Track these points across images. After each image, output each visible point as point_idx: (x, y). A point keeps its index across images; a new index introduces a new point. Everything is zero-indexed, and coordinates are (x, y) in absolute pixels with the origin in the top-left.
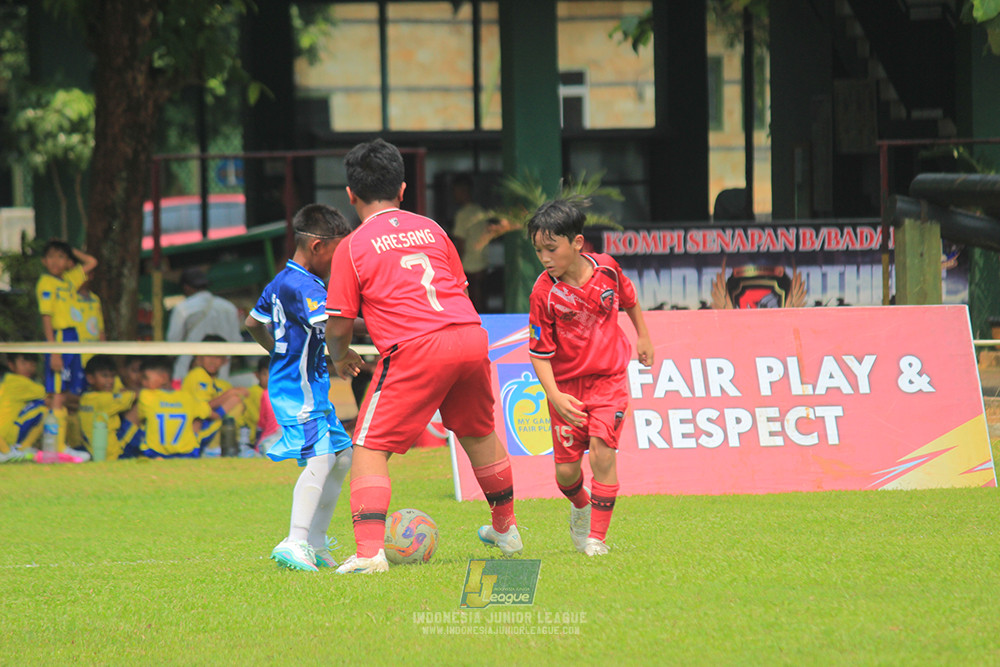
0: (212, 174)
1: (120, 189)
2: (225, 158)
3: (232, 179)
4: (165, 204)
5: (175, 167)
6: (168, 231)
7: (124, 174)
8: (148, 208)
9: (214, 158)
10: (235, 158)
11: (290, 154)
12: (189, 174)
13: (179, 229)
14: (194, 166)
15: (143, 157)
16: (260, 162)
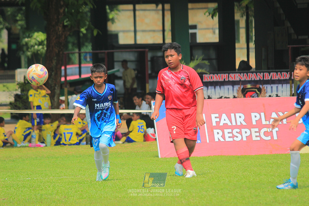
0: (82, 58)
1: (54, 62)
2: (86, 53)
3: (88, 59)
4: (68, 67)
5: (71, 56)
6: (69, 75)
7: (55, 58)
8: (63, 68)
9: (83, 53)
10: (89, 53)
11: (106, 51)
12: (75, 58)
13: (72, 75)
14: (77, 55)
15: (61, 53)
16: (97, 54)
